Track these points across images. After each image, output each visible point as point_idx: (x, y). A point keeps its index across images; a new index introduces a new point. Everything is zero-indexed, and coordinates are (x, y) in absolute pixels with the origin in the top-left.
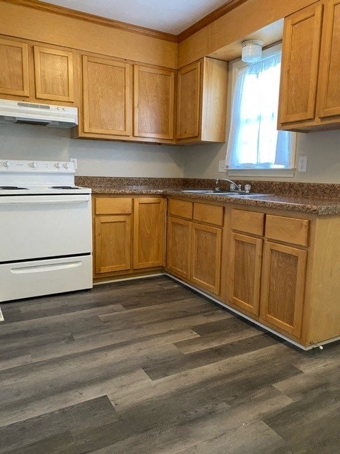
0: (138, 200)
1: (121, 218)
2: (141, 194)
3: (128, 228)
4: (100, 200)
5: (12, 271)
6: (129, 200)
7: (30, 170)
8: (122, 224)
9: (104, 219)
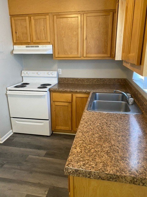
0: (75, 96)
1: (66, 104)
2: (76, 92)
3: (70, 109)
4: (54, 94)
5: (16, 122)
6: (70, 95)
7: (37, 75)
8: (67, 107)
9: (57, 104)
